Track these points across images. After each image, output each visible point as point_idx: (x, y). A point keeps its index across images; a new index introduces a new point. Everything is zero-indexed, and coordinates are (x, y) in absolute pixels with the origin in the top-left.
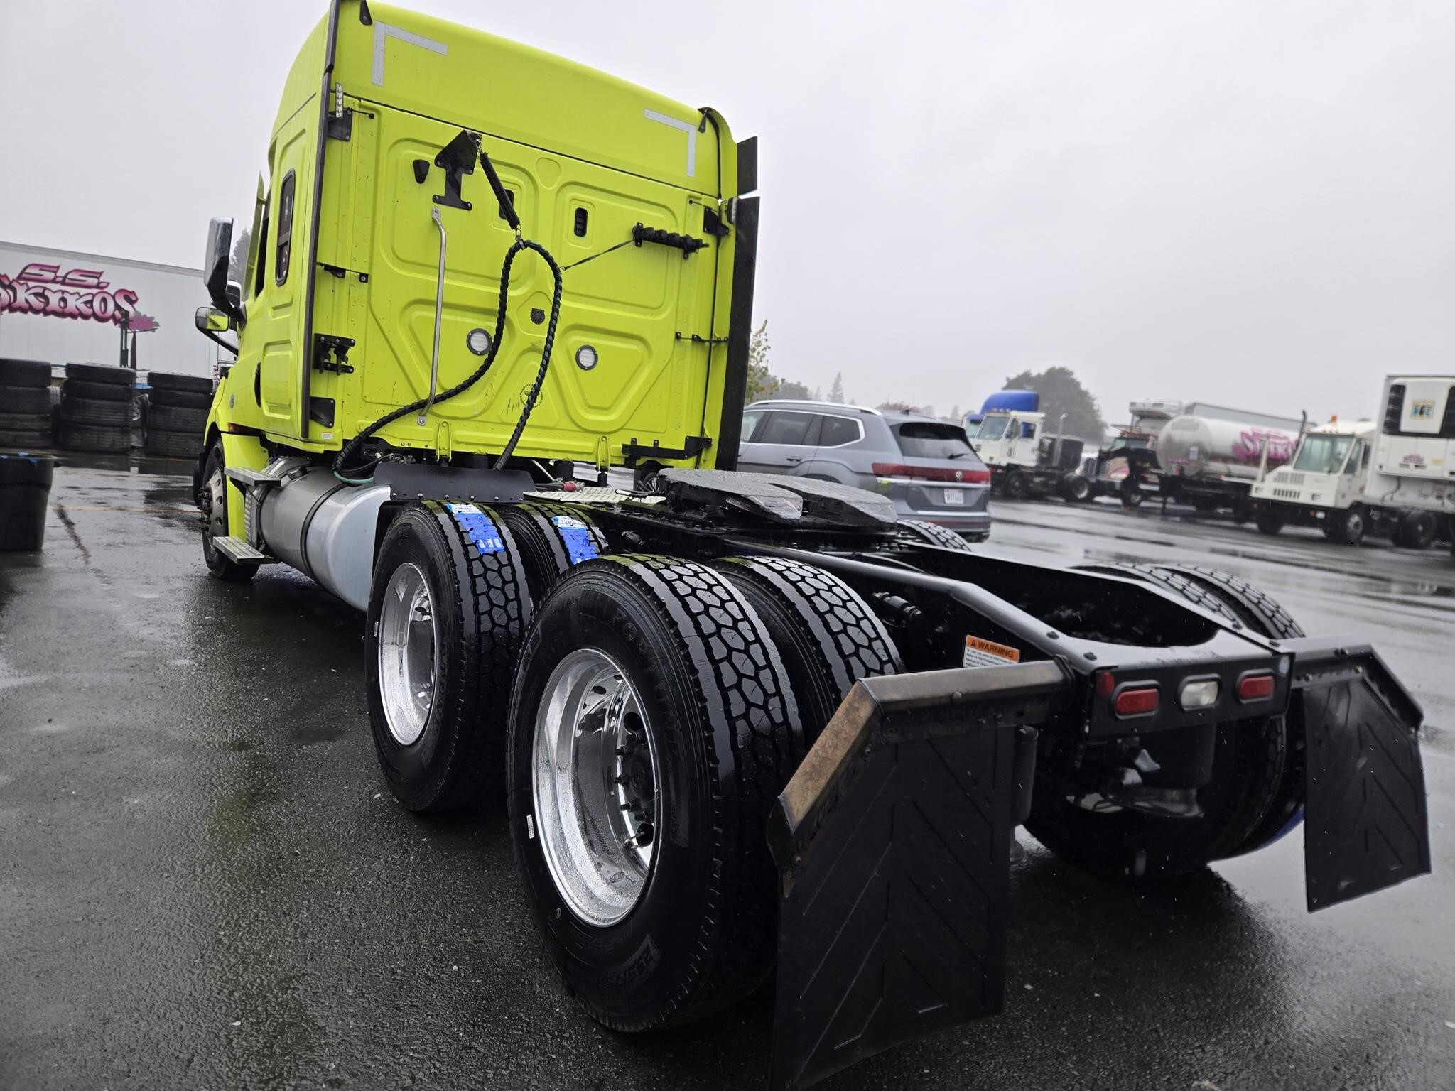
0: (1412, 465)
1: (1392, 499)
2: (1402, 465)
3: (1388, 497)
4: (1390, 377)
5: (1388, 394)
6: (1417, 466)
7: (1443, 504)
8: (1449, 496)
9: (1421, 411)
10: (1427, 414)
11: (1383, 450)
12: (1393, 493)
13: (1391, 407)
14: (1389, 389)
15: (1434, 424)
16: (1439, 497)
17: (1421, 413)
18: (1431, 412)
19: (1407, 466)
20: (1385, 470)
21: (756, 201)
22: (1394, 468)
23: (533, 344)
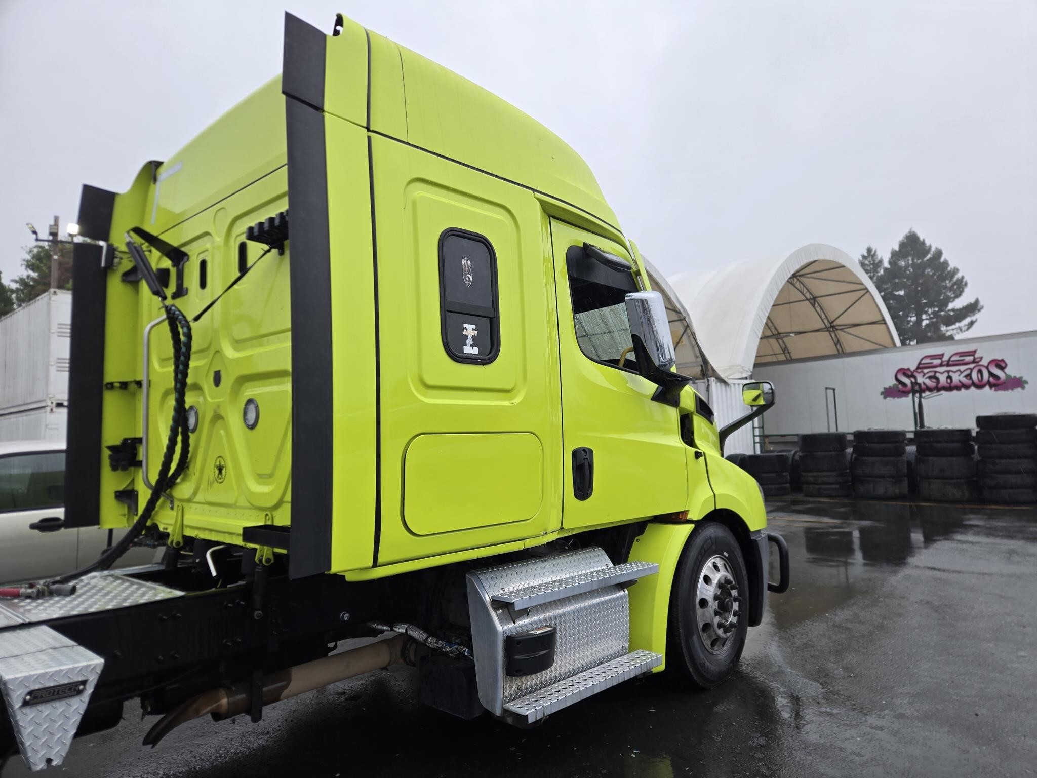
23: (215, 412)
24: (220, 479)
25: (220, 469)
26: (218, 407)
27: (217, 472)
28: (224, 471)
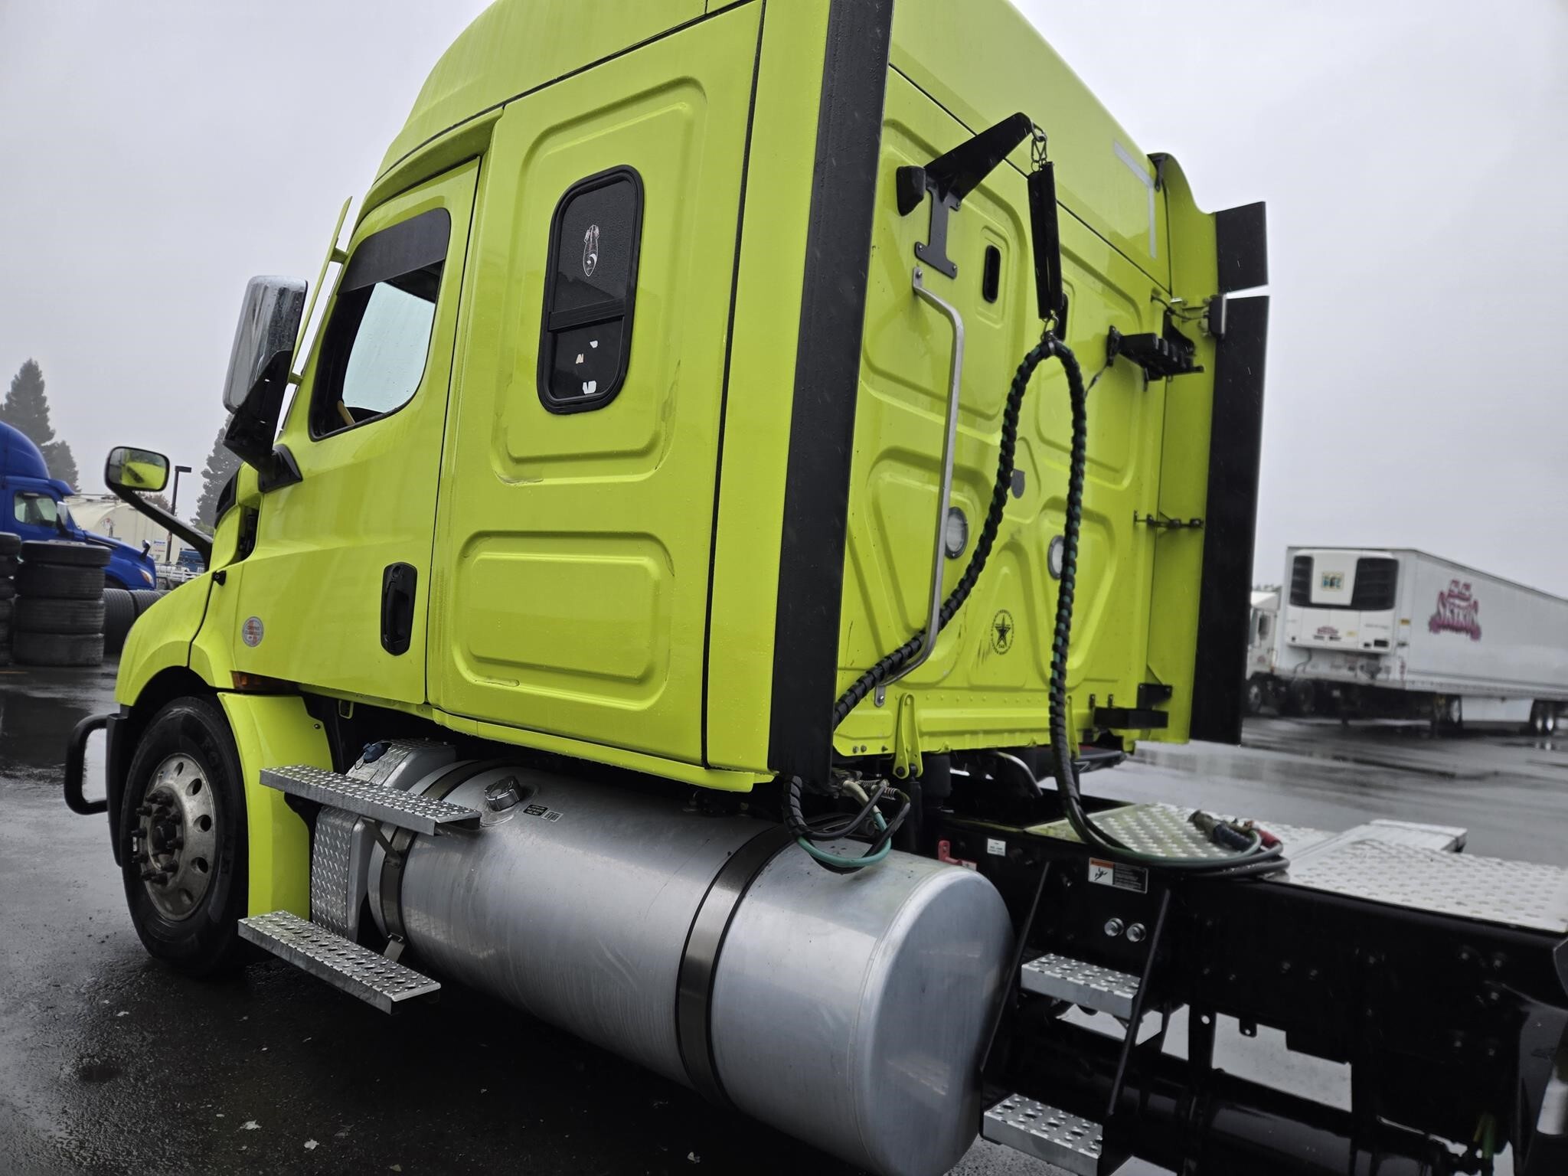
0: (1327, 636)
1: (1304, 671)
2: (1316, 637)
3: (1300, 669)
4: (1291, 549)
5: (1291, 566)
6: (1331, 638)
7: (1356, 675)
8: (1362, 668)
9: (1331, 582)
10: (1338, 586)
11: (1294, 621)
12: (1305, 664)
13: (1298, 578)
14: (1292, 561)
15: (1345, 595)
16: (1352, 669)
17: (1332, 584)
18: (1341, 584)
19: (1321, 638)
20: (1298, 642)
21: (1263, 301)
22: (1307, 639)
23: (1012, 536)
24: (1002, 647)
25: (1003, 631)
26: (1019, 531)
27: (997, 634)
28: (1008, 635)
